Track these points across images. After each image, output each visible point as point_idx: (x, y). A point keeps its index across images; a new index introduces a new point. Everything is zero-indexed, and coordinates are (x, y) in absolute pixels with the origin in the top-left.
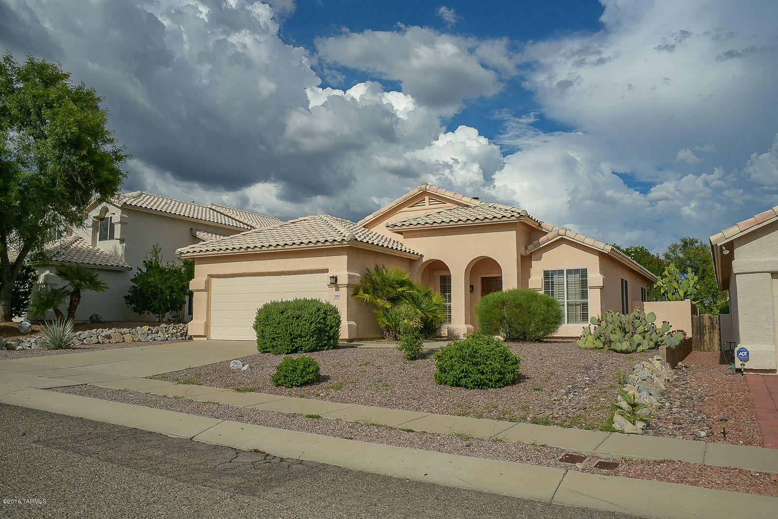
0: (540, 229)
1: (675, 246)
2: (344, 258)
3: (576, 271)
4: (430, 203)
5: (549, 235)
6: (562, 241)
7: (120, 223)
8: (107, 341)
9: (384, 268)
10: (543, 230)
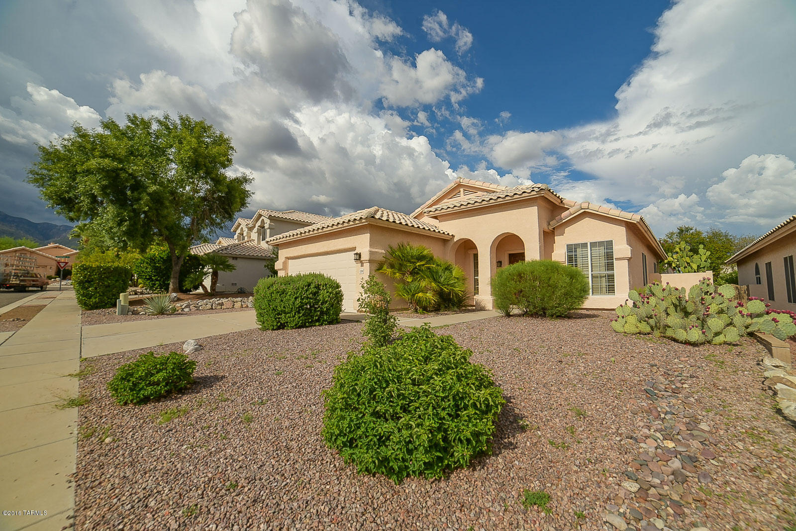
0: (563, 206)
1: (672, 234)
2: (367, 236)
3: (601, 244)
4: (465, 194)
5: (572, 210)
6: (585, 214)
9: (409, 245)
10: (565, 206)
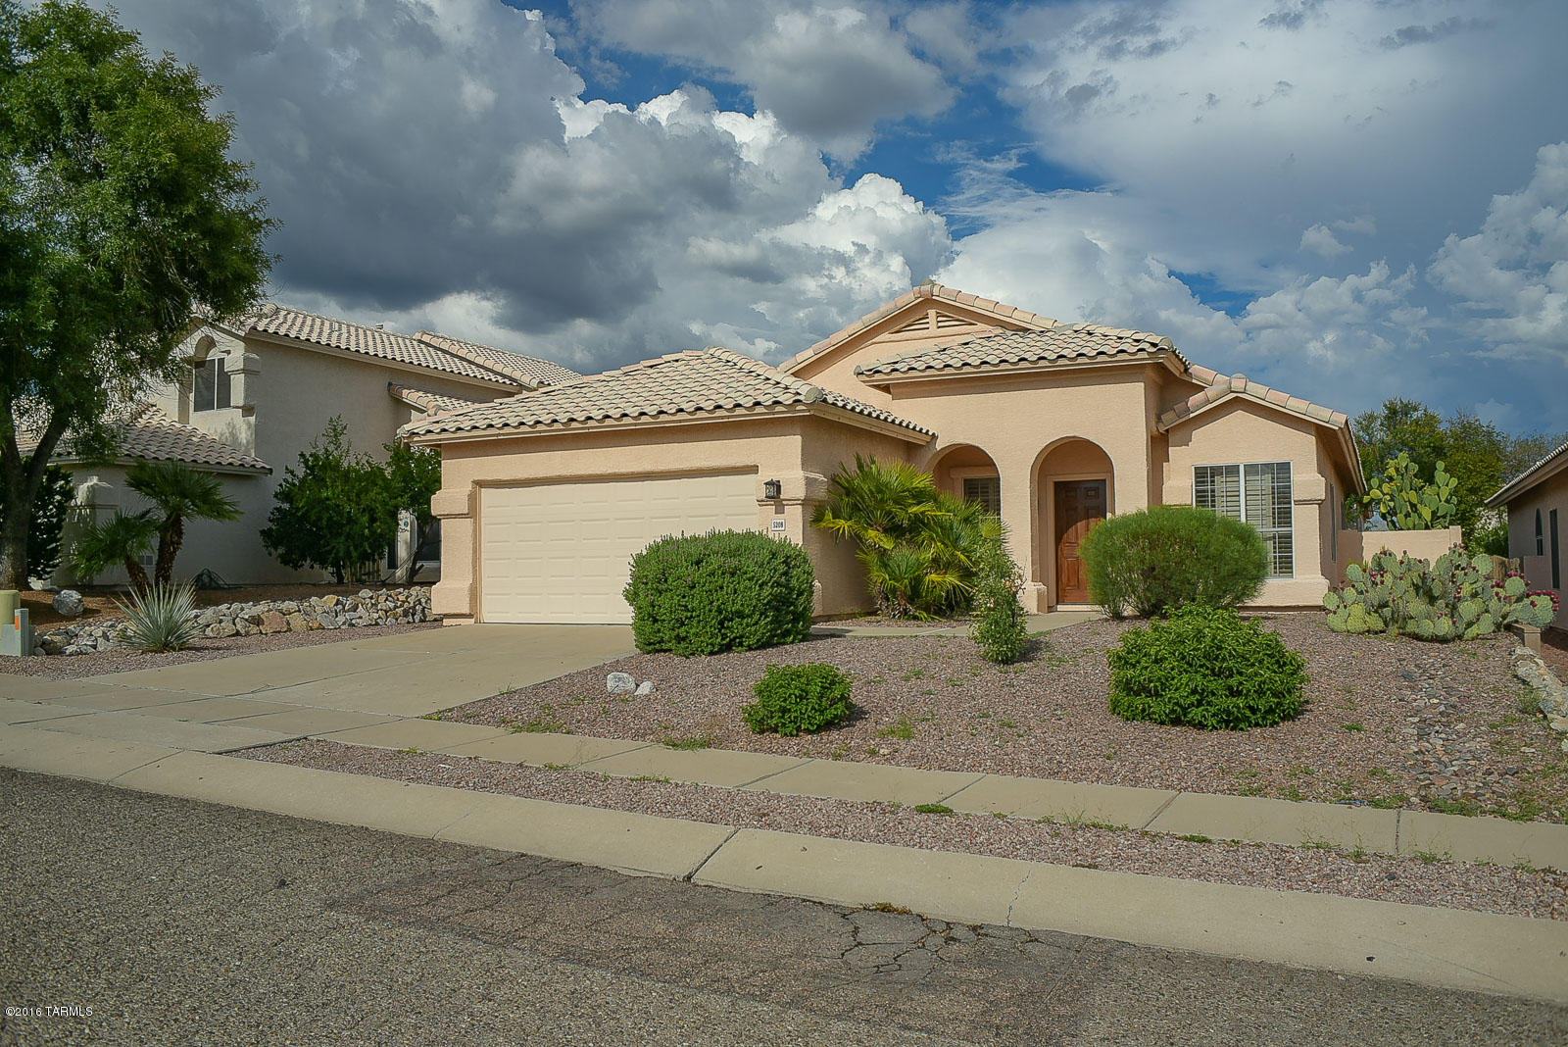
0: (1187, 379)
1: (1371, 418)
2: (796, 441)
3: (1267, 467)
4: (940, 324)
5: (1210, 392)
6: (1238, 403)
7: (244, 371)
8: (254, 629)
10: (1194, 381)
